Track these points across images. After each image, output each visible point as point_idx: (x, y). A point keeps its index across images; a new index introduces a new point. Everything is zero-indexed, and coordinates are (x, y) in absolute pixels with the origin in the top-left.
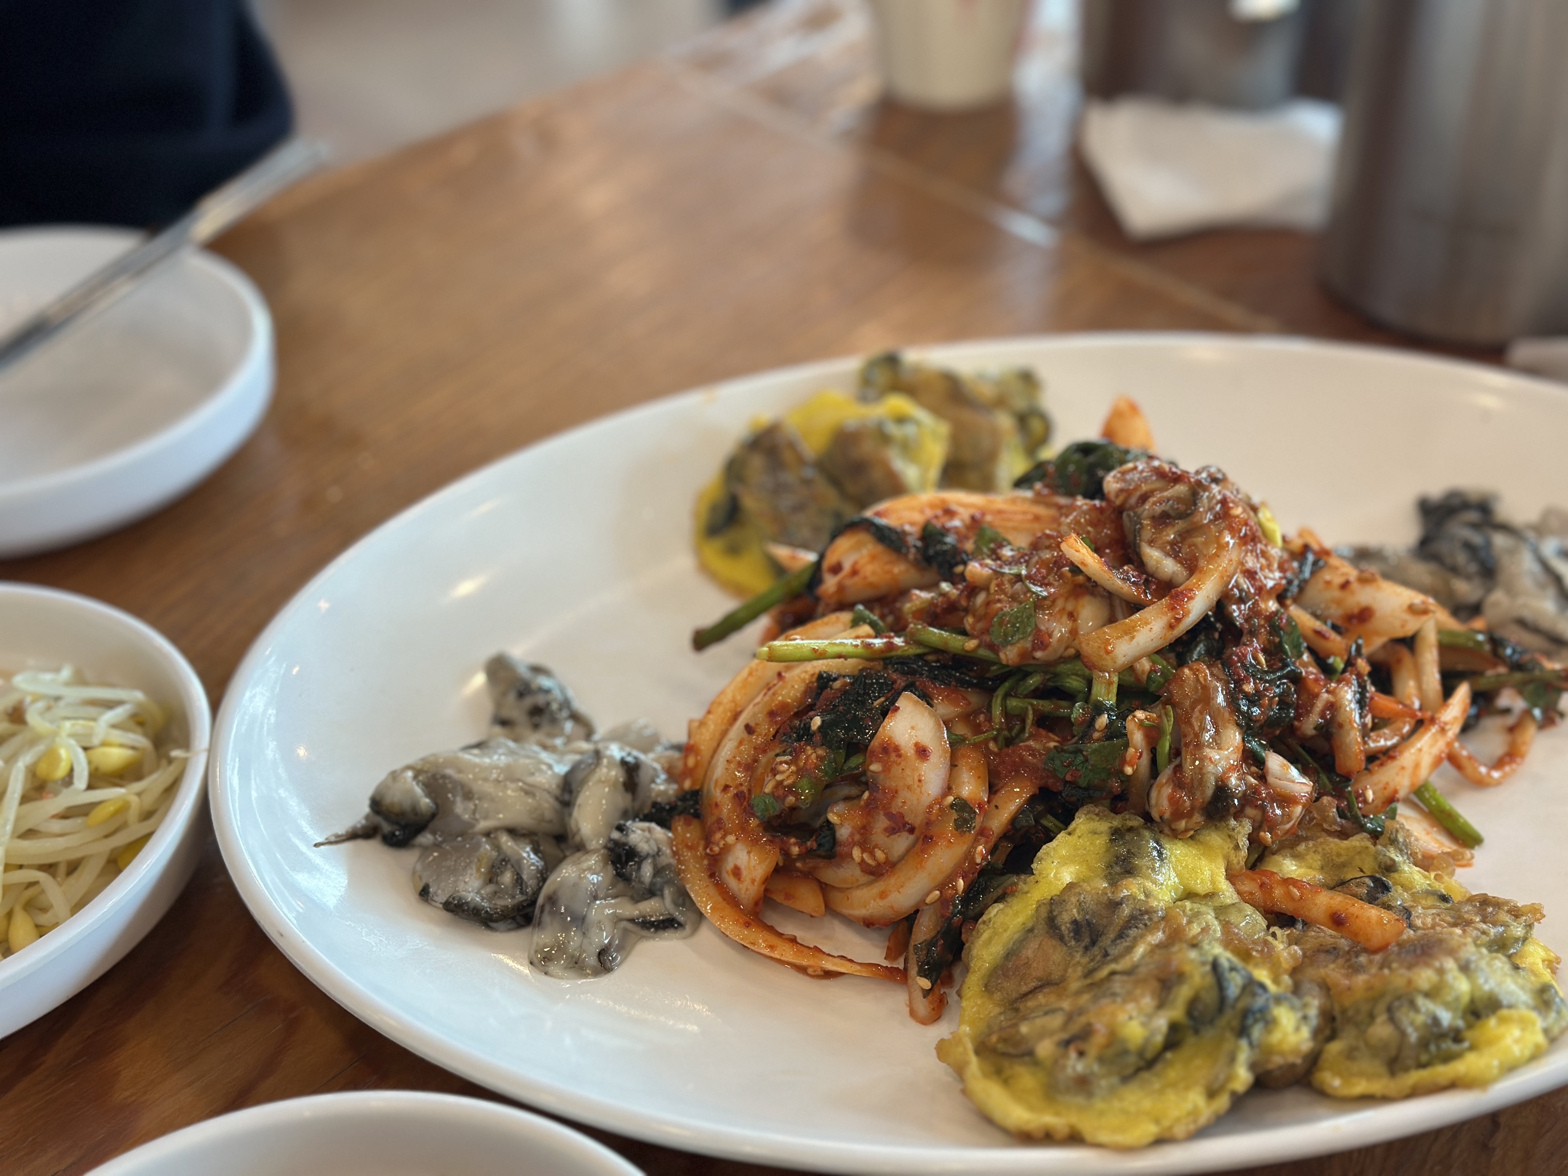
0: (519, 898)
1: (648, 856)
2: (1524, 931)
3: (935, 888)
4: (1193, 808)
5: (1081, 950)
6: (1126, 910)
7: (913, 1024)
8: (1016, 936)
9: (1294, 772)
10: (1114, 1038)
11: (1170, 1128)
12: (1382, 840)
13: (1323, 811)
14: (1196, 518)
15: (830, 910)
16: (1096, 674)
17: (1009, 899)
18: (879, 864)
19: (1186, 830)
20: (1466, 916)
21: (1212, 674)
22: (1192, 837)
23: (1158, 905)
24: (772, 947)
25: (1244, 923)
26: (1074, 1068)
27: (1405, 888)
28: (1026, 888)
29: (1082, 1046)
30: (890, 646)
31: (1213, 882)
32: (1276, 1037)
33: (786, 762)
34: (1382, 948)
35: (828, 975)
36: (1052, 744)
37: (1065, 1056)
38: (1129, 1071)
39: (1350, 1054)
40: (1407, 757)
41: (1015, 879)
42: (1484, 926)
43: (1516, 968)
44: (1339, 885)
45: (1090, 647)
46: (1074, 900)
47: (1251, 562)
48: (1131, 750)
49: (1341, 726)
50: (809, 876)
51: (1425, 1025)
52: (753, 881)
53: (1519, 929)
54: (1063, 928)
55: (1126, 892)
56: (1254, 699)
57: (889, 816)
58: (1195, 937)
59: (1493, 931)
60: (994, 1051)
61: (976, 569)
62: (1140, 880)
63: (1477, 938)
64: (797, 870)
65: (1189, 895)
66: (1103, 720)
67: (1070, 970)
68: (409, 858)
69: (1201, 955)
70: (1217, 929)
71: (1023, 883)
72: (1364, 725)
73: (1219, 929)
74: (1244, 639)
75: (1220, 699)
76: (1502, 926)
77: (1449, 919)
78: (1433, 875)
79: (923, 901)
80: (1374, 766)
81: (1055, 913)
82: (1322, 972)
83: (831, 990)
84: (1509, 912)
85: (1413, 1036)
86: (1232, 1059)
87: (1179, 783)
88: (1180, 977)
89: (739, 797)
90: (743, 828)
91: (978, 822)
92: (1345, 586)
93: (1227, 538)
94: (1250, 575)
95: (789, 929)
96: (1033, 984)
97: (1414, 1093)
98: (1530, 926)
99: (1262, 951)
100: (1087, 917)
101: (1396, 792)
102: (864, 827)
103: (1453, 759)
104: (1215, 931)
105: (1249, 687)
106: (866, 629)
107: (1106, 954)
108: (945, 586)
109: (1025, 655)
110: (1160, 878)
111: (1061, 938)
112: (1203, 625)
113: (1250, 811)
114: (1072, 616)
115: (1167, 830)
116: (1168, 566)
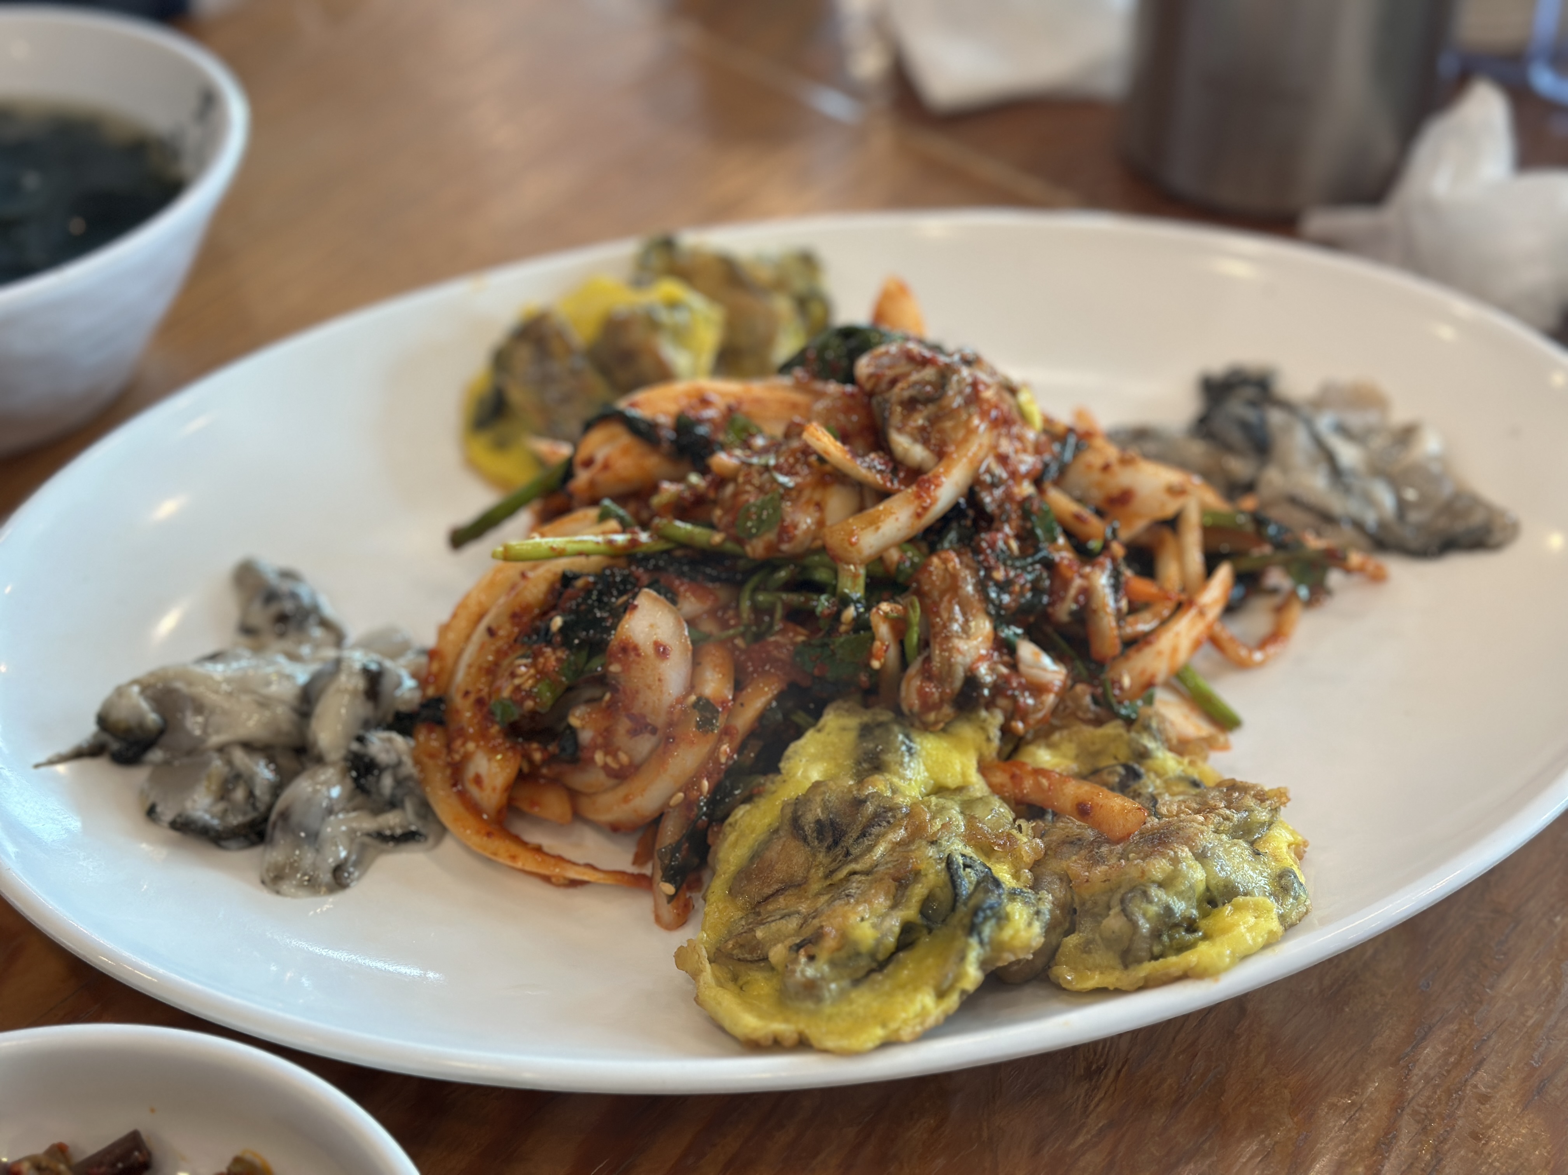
0: (252, 815)
1: (387, 767)
2: (1268, 816)
3: (680, 790)
4: (942, 701)
5: (823, 850)
6: (870, 808)
7: (657, 929)
8: (761, 838)
9: (1046, 661)
10: (845, 939)
11: (897, 1030)
12: (1136, 726)
13: (1076, 699)
14: (945, 402)
15: (578, 816)
16: (842, 566)
17: (756, 800)
18: (622, 766)
19: (936, 723)
20: (1212, 802)
21: (961, 563)
22: (945, 730)
23: (904, 802)
24: (513, 857)
25: (989, 817)
26: (803, 972)
27: (1158, 775)
28: (773, 788)
29: (813, 950)
30: (634, 542)
31: (964, 774)
32: (1007, 934)
33: (525, 666)
34: (1124, 839)
35: (574, 883)
36: (800, 639)
37: (795, 961)
38: (862, 973)
39: (1086, 948)
40: (1165, 642)
41: (762, 780)
42: (1228, 812)
43: (1257, 853)
44: (1092, 774)
45: (834, 539)
46: (818, 799)
47: (1006, 446)
48: (877, 644)
49: (1095, 612)
50: (556, 782)
51: (1158, 915)
52: (494, 789)
53: (1264, 814)
54: (806, 828)
55: (871, 790)
56: (1004, 586)
57: (631, 717)
58: (935, 834)
59: (1236, 817)
60: (730, 956)
61: (723, 460)
62: (888, 776)
63: (1220, 824)
64: (544, 777)
65: (940, 790)
66: (850, 612)
67: (813, 871)
68: (139, 775)
69: (939, 852)
70: (960, 823)
71: (769, 783)
72: (1119, 610)
73: (962, 824)
74: (996, 525)
75: (970, 589)
76: (1246, 811)
77: (1195, 805)
78: (1186, 760)
79: (666, 804)
80: (1131, 652)
81: (800, 813)
82: (1064, 864)
83: (578, 899)
84: (1255, 796)
85: (1145, 926)
86: (962, 958)
87: (927, 675)
88: (917, 874)
89: (480, 702)
90: (483, 735)
91: (720, 722)
92: (1106, 468)
93: (976, 421)
94: (1003, 459)
95: (534, 837)
96: (776, 887)
97: (1145, 985)
98: (1275, 810)
99: (1005, 844)
100: (831, 816)
101: (1153, 676)
102: (607, 730)
103: (1214, 640)
104: (958, 826)
105: (999, 575)
106: (613, 524)
107: (848, 854)
108: (694, 479)
109: (771, 548)
110: (909, 773)
111: (805, 839)
112: (954, 513)
113: (1002, 702)
114: (819, 506)
115: (917, 724)
116: (917, 453)
